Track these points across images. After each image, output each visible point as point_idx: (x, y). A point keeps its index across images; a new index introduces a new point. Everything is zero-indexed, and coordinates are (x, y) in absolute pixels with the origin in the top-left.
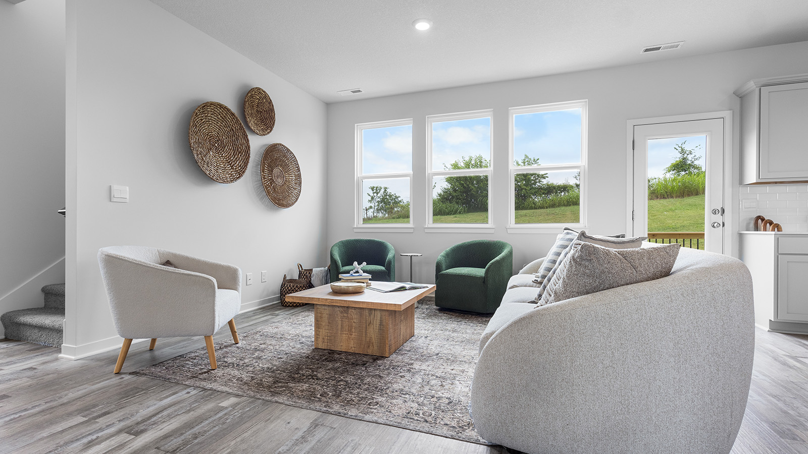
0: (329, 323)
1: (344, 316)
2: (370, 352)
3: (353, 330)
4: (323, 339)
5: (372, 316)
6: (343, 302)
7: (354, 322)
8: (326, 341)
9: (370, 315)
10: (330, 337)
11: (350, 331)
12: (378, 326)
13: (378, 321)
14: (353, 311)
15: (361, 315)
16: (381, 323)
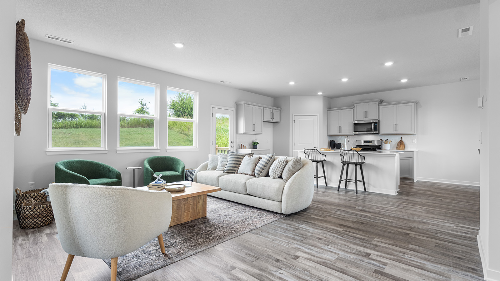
0: (177, 209)
1: (185, 203)
2: (198, 217)
3: (190, 209)
4: (174, 220)
5: (199, 199)
6: (197, 194)
7: (191, 204)
8: (175, 220)
9: (198, 199)
10: (177, 217)
11: (189, 210)
12: (202, 202)
13: (202, 200)
14: (190, 198)
15: (194, 199)
16: (203, 201)
